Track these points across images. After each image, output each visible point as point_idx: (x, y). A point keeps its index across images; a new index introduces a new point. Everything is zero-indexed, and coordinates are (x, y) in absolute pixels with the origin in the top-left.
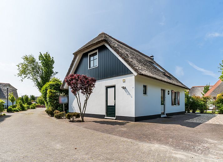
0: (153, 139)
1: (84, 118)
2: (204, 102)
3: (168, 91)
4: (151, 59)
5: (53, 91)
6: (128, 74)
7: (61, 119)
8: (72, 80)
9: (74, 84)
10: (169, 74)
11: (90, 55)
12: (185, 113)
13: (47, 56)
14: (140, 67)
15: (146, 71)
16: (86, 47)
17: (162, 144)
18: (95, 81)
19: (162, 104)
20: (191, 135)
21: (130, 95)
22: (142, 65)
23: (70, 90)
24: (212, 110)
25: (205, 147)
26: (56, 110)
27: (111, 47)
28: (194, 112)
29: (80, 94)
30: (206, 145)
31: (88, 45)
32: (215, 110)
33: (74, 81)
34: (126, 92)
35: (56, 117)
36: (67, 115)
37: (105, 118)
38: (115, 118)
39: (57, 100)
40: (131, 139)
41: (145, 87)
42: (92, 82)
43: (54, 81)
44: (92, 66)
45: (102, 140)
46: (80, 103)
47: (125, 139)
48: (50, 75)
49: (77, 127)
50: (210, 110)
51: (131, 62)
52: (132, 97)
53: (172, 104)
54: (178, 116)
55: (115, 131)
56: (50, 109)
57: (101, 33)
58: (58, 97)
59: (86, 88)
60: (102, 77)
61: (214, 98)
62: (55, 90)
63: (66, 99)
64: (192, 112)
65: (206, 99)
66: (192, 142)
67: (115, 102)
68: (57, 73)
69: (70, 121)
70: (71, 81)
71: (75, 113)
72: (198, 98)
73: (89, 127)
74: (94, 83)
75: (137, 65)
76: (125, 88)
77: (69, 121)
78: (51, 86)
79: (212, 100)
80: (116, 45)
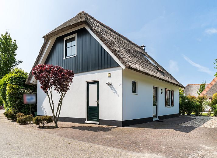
0: (144, 148)
1: (58, 122)
2: (200, 102)
3: (162, 90)
4: (142, 49)
5: (14, 86)
6: (114, 67)
7: (26, 124)
8: (42, 72)
9: (45, 78)
10: (162, 69)
11: (66, 40)
12: (180, 115)
13: (7, 38)
14: (129, 59)
15: (136, 64)
16: (61, 30)
17: (154, 153)
18: (72, 74)
19: (154, 105)
20: (185, 141)
21: (117, 93)
22: (131, 57)
23: (39, 86)
24: (208, 111)
25: (199, 155)
26: (20, 113)
27: (93, 32)
28: (189, 114)
29: (53, 91)
30: (200, 152)
31: (63, 27)
32: (211, 112)
33: (44, 74)
34: (112, 90)
35: (19, 122)
36: (34, 119)
37: (86, 122)
38: (98, 123)
39: (21, 98)
40: (118, 148)
41: (135, 84)
42: (69, 75)
43: (17, 73)
44: (68, 54)
45: (82, 151)
46: (53, 104)
47: (110, 149)
48: (11, 64)
49: (49, 134)
50: (206, 111)
51: (118, 52)
52: (119, 96)
53: (166, 105)
54: (171, 119)
55: (97, 139)
56: (11, 110)
57: (80, 12)
58: (23, 94)
59: (61, 83)
60: (82, 70)
61: (210, 98)
62: (18, 85)
63: (34, 97)
64: (186, 114)
65: (202, 99)
66: (186, 149)
67: (98, 102)
68: (20, 62)
69: (40, 127)
70: (40, 73)
71: (46, 116)
72: (193, 98)
73: (65, 135)
74: (71, 78)
75: (125, 56)
76: (111, 84)
77: (38, 127)
78: (12, 79)
79: (207, 100)
80: (100, 30)
